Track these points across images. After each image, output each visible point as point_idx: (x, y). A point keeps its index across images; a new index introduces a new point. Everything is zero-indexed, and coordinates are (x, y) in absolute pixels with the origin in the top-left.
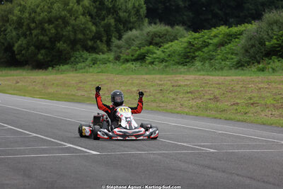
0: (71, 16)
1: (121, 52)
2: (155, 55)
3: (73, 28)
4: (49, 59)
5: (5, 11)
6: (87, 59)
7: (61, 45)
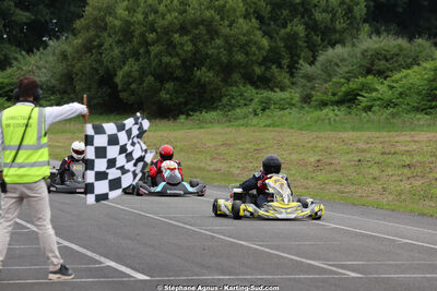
0: (222, 19)
1: (313, 88)
2: (374, 94)
3: (226, 42)
4: (181, 100)
5: (100, 10)
6: (251, 100)
7: (204, 74)
